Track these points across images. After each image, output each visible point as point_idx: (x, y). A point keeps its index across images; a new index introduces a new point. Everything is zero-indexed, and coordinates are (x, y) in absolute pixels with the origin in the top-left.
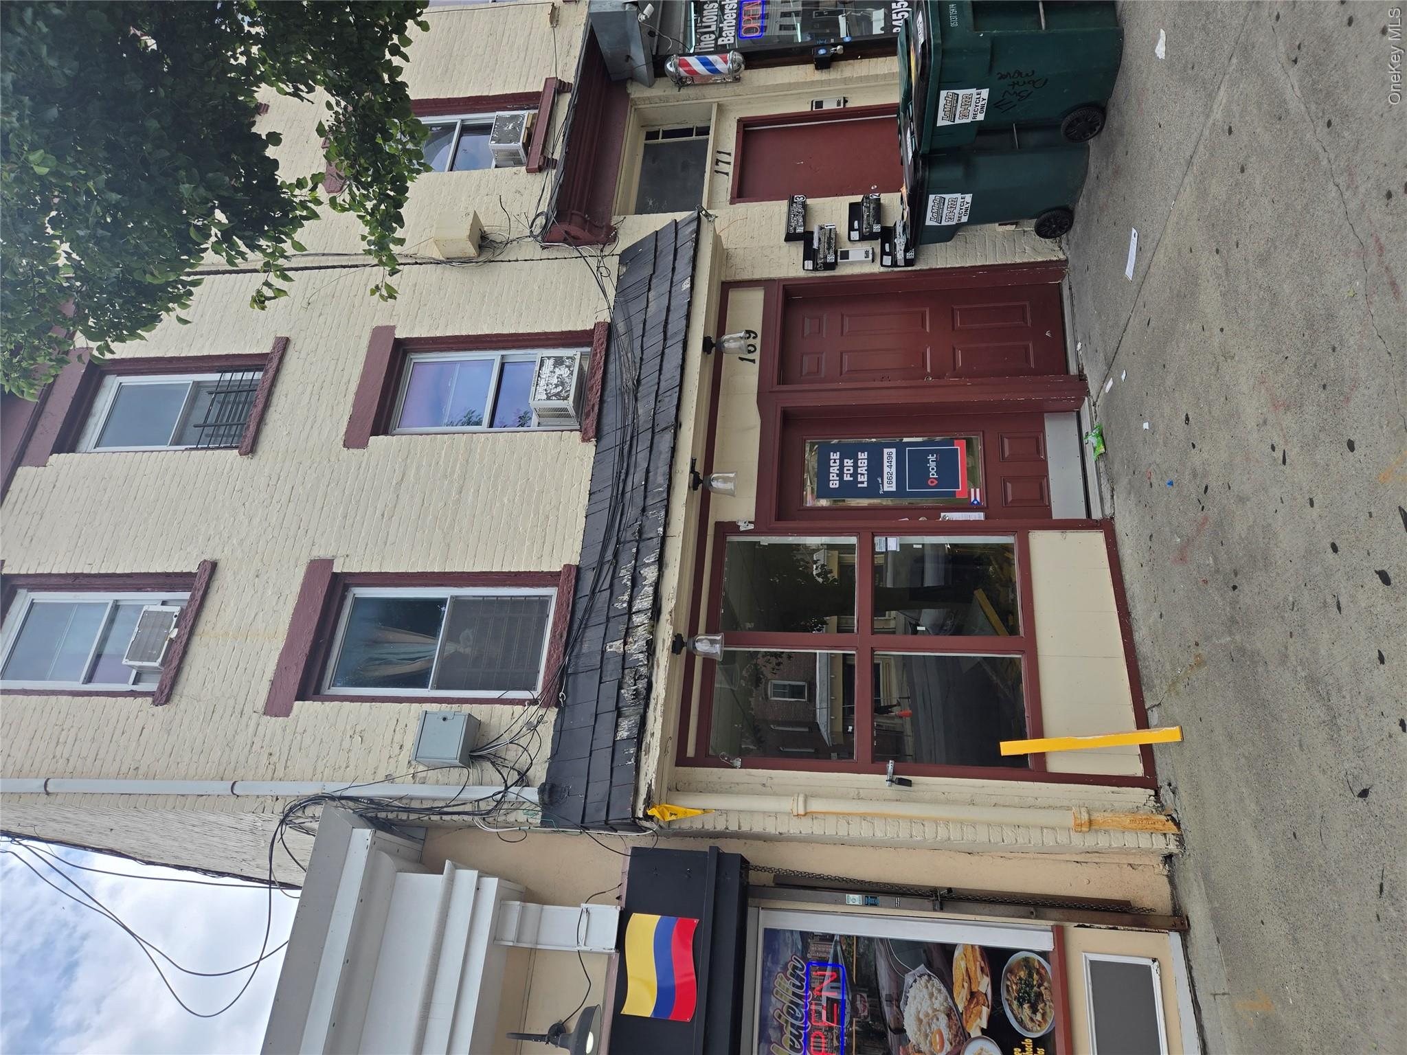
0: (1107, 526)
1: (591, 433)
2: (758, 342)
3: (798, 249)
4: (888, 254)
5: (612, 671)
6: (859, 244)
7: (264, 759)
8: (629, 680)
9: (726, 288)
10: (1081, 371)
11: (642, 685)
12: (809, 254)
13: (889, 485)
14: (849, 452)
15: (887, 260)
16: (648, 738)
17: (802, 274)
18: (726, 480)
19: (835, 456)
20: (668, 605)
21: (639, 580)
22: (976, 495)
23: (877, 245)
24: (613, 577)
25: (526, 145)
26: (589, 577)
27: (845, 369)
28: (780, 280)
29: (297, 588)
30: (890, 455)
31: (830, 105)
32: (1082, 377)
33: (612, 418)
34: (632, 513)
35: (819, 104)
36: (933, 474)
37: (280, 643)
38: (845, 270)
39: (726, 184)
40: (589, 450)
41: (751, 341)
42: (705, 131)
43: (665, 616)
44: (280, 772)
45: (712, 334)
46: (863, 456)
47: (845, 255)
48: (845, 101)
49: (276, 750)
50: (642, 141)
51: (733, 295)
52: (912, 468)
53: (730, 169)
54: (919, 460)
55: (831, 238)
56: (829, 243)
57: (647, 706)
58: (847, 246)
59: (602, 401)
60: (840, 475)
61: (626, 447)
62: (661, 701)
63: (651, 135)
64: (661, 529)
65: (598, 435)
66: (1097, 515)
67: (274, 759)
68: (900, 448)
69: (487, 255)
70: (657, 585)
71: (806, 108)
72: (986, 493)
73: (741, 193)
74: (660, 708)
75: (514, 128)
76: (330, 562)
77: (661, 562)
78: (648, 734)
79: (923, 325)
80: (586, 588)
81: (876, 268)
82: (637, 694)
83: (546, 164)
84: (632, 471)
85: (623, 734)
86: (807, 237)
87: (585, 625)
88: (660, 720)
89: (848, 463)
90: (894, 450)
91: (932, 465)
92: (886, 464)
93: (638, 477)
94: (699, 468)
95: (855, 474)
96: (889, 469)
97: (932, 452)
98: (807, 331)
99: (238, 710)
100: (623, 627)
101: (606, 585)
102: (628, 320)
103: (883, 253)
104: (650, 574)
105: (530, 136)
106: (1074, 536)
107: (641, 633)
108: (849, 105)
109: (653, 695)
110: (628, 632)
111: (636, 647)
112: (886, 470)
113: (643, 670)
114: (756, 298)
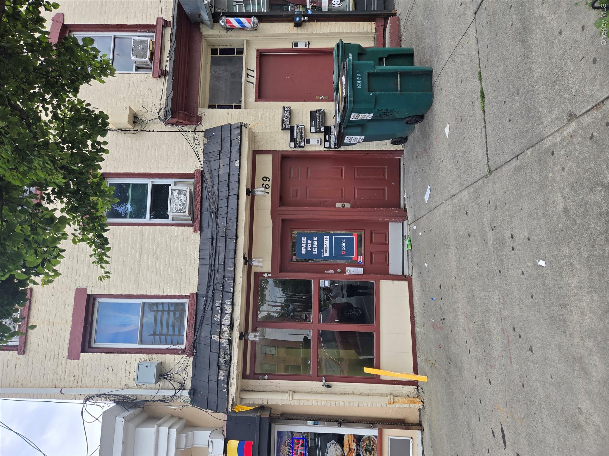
0: (409, 279)
1: (198, 228)
2: (270, 183)
3: (287, 135)
4: (327, 141)
5: (215, 349)
6: (315, 134)
7: (72, 379)
8: (222, 355)
9: (255, 153)
10: (405, 206)
11: (227, 357)
12: (292, 139)
13: (326, 254)
14: (310, 237)
15: (327, 144)
16: (231, 380)
17: (289, 149)
18: (259, 262)
19: (304, 239)
20: (237, 323)
21: (224, 310)
22: (360, 259)
23: (322, 135)
24: (213, 305)
25: (151, 59)
26: (202, 301)
27: (309, 196)
28: (279, 151)
29: (72, 302)
30: (326, 238)
31: (301, 46)
32: (405, 210)
33: (206, 223)
34: (219, 277)
35: (296, 45)
36: (344, 249)
37: (69, 327)
38: (309, 148)
39: (252, 89)
40: (197, 236)
41: (267, 183)
42: (241, 52)
43: (236, 328)
44: (80, 384)
45: (250, 187)
46: (315, 239)
47: (308, 141)
48: (309, 44)
49: (76, 374)
50: (210, 55)
51: (259, 157)
52: (335, 246)
53: (254, 80)
54: (338, 242)
55: (303, 131)
56: (301, 136)
57: (230, 366)
58: (309, 136)
59: (201, 213)
60: (306, 248)
61: (214, 241)
62: (236, 365)
63: (214, 51)
64: (232, 289)
65: (201, 230)
66: (406, 273)
67: (76, 378)
68: (331, 236)
69: (138, 128)
70: (232, 315)
71: (289, 46)
72: (364, 259)
73: (260, 96)
74: (235, 368)
75: (143, 48)
76: (85, 290)
77: (233, 304)
78: (231, 378)
79: (342, 176)
80: (201, 306)
81: (322, 148)
82: (226, 361)
83: (163, 74)
84: (217, 255)
85: (221, 377)
86: (292, 129)
87: (202, 323)
88: (236, 373)
89: (310, 242)
90: (328, 237)
91: (344, 244)
92: (325, 243)
93: (220, 259)
94: (247, 256)
95: (312, 248)
96: (326, 246)
97: (344, 238)
98: (292, 176)
99: (56, 357)
100: (218, 330)
101: (210, 308)
102: (211, 172)
103: (326, 141)
104: (228, 309)
105: (152, 54)
106: (396, 282)
107: (226, 335)
108: (312, 46)
109: (232, 362)
110: (221, 333)
111: (225, 342)
112: (325, 246)
113: (228, 352)
114: (269, 158)
